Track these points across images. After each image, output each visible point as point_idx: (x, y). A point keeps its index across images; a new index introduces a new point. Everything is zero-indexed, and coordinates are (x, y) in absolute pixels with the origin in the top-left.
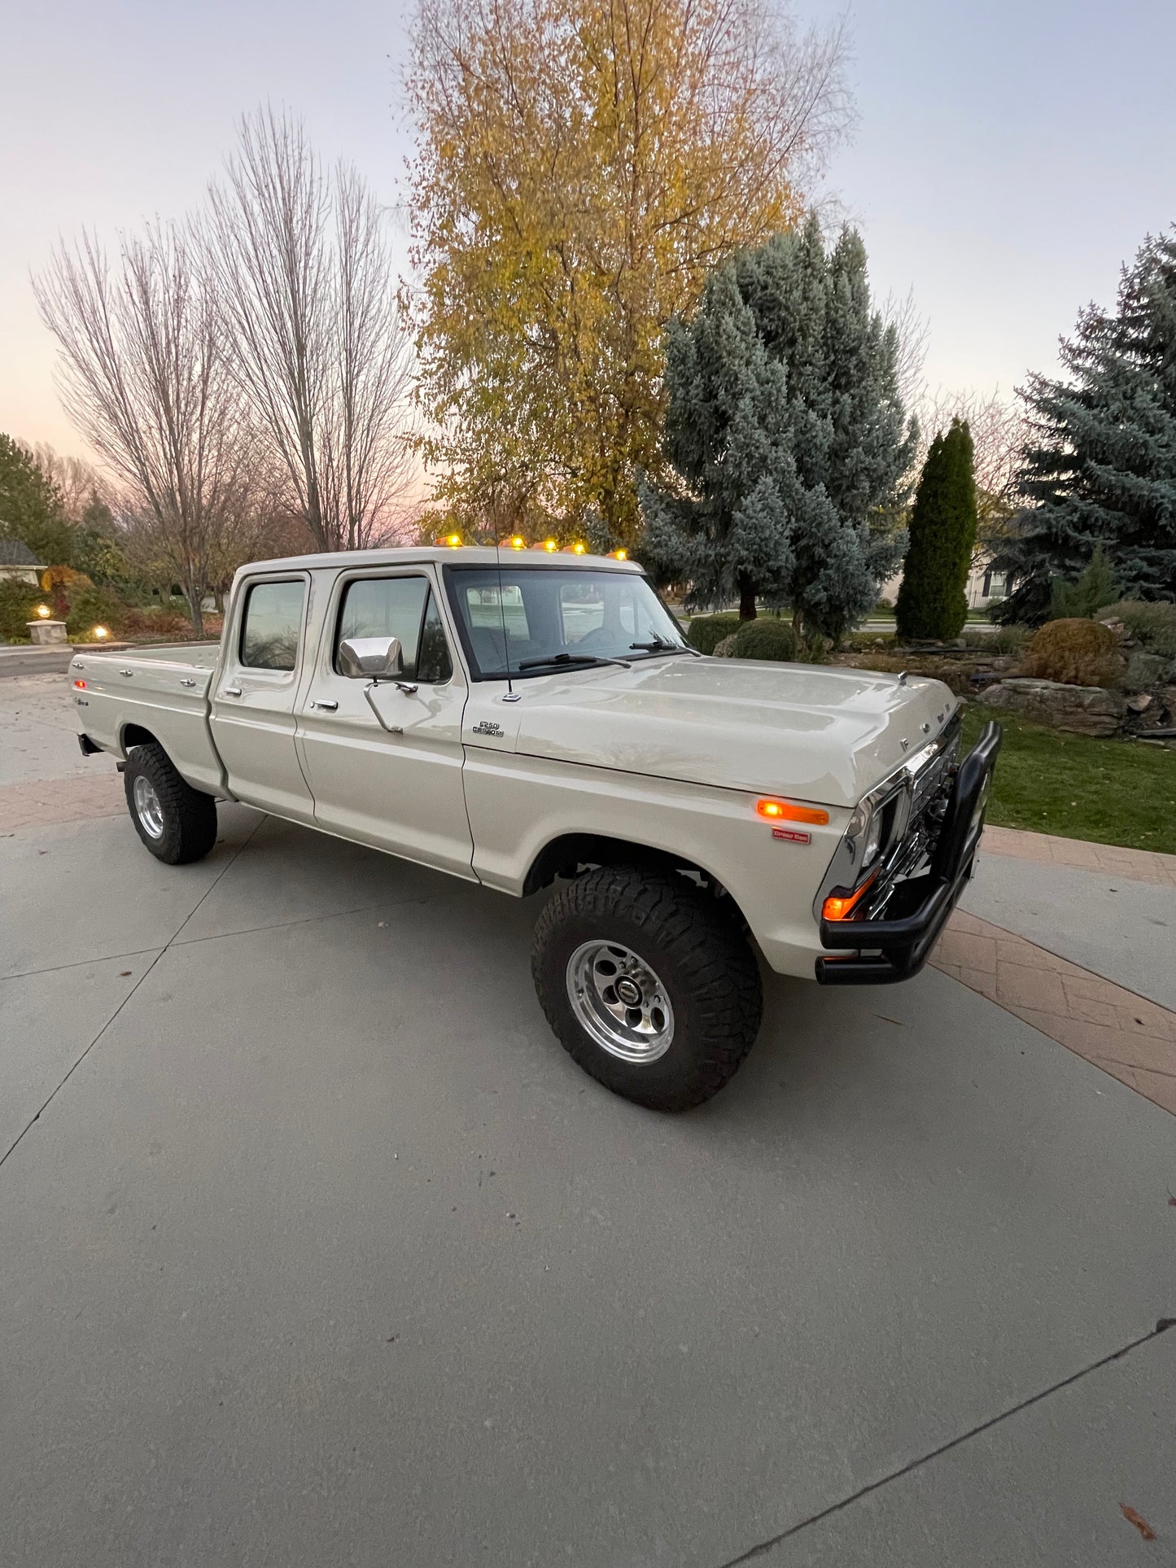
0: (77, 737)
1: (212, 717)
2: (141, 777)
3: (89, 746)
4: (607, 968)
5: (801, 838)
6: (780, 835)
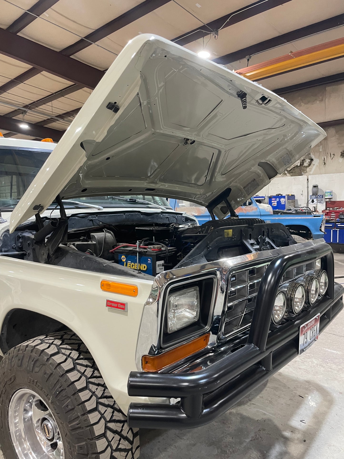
5: (122, 306)
6: (111, 304)
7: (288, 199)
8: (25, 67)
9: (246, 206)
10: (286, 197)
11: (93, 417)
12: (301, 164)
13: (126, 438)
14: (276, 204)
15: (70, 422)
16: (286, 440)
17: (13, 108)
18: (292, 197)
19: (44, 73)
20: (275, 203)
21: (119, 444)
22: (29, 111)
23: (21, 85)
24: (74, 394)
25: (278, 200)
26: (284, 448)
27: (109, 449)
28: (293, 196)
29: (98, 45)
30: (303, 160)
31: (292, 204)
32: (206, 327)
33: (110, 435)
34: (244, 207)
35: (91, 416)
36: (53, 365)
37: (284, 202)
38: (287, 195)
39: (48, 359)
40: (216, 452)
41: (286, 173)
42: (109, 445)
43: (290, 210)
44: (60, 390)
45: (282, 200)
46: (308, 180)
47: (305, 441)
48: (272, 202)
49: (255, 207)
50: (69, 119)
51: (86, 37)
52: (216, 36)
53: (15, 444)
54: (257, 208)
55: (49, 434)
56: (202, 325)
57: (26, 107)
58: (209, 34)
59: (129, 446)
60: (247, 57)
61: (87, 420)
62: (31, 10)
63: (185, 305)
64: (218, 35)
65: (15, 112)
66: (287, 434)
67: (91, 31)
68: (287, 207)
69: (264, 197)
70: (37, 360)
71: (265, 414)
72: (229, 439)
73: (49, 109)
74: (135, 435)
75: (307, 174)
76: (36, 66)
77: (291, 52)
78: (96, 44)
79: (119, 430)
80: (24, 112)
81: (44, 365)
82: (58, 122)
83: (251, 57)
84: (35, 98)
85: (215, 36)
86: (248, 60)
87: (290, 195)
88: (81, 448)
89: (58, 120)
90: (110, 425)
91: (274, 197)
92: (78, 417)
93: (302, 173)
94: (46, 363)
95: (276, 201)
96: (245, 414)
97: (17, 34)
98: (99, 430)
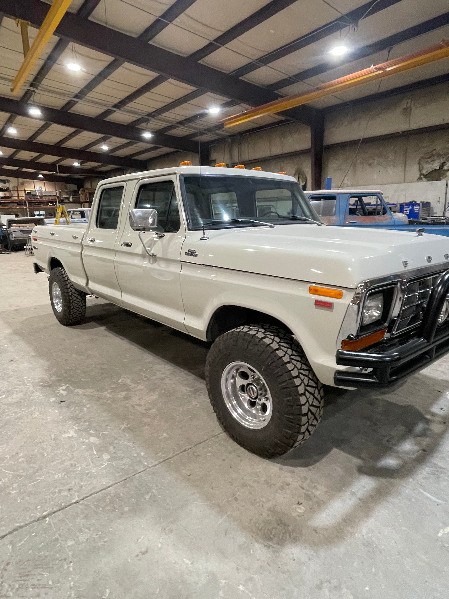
0: (33, 264)
1: (83, 252)
2: (55, 283)
3: (38, 269)
4: (244, 375)
5: (329, 305)
6: (318, 304)
7: (423, 206)
8: (152, 75)
9: (379, 216)
10: (421, 204)
11: (297, 381)
12: (441, 167)
13: (317, 399)
14: (409, 212)
15: (280, 384)
16: (428, 421)
17: (137, 117)
18: (426, 205)
19: (170, 80)
20: (407, 211)
21: (313, 402)
22: (152, 119)
23: (147, 94)
24: (282, 365)
25: (411, 207)
26: (426, 426)
27: (307, 403)
28: (428, 203)
29: (227, 48)
30: (443, 163)
31: (426, 212)
32: (385, 324)
33: (307, 394)
34: (377, 217)
35: (295, 380)
36: (264, 345)
37: (418, 210)
38: (421, 202)
39: (259, 342)
40: (369, 424)
41: (422, 178)
42: (308, 401)
43: (426, 219)
44: (271, 362)
45: (416, 207)
46: (447, 185)
47: (445, 423)
48: (405, 209)
49: (390, 217)
50: (190, 126)
51: (215, 40)
52: (356, 28)
53: (226, 401)
54: (391, 218)
55: (253, 394)
56: (383, 323)
57: (149, 115)
58: (348, 26)
59: (318, 405)
60: (388, 48)
61: (294, 383)
62: (163, 16)
63: (374, 307)
64: (357, 26)
65: (138, 121)
66: (428, 417)
67: (220, 34)
68: (421, 215)
69: (395, 204)
70: (250, 342)
71: (407, 402)
72: (378, 417)
73: (173, 116)
74: (322, 398)
75: (446, 178)
76: (163, 74)
77: (443, 41)
78: (225, 47)
79: (313, 393)
80: (147, 121)
81: (256, 345)
82: (178, 128)
83: (392, 48)
84: (159, 105)
85: (354, 29)
86: (389, 52)
87: (425, 202)
88: (288, 401)
89: (178, 127)
90: (308, 388)
91: (407, 204)
92: (286, 381)
93: (441, 177)
94: (259, 344)
95: (409, 209)
96: (390, 400)
97: (149, 43)
98: (301, 390)
